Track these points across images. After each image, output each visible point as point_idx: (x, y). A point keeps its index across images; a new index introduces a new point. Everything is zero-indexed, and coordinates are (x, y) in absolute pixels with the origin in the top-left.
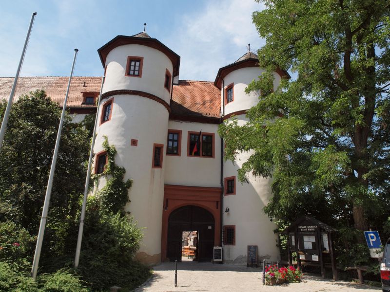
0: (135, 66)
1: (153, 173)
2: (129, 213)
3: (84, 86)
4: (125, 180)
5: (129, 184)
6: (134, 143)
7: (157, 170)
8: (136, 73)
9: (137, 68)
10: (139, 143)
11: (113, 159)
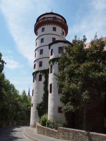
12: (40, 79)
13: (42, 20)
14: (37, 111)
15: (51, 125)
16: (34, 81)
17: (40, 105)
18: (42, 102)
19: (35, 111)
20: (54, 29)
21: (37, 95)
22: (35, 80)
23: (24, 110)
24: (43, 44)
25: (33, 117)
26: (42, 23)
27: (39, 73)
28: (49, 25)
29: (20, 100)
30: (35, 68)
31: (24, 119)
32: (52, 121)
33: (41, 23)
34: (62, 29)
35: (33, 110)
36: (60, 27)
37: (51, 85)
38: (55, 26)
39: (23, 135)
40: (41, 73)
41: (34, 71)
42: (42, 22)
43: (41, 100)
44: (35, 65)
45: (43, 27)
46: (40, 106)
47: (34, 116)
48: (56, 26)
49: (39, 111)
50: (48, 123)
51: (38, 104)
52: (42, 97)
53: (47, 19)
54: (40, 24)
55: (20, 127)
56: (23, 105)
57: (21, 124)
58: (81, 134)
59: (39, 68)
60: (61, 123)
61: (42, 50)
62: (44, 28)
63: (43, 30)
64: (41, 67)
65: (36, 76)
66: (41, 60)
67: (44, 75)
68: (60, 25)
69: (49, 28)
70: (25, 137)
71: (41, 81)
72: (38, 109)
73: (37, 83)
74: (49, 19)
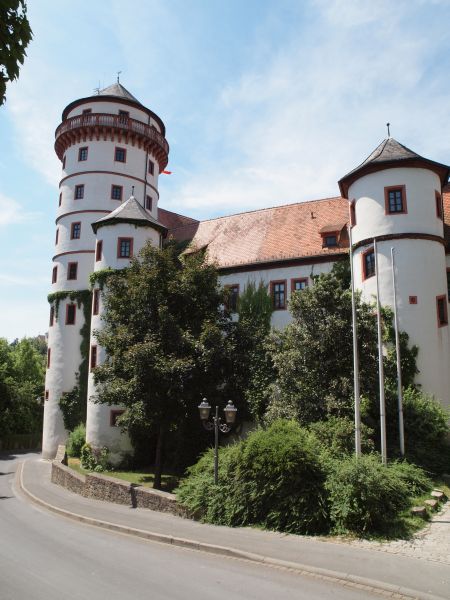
0: (395, 198)
1: (440, 334)
2: (420, 385)
3: (313, 218)
4: (410, 347)
5: (415, 351)
6: (413, 300)
7: (444, 329)
8: (399, 208)
9: (398, 201)
10: (418, 300)
11: (391, 324)
12: (71, 320)
13: (79, 120)
14: (61, 413)
15: (92, 457)
16: (51, 324)
17: (70, 396)
18: (76, 388)
19: (56, 415)
20: (120, 155)
21: (61, 365)
22: (55, 319)
23: (25, 405)
24: (83, 204)
25: (51, 429)
26: (81, 131)
27: (68, 301)
28: (102, 139)
29: (10, 372)
30: (55, 279)
31: (27, 433)
32: (96, 447)
33: (77, 130)
34: (144, 153)
35: (50, 411)
36: (140, 147)
37: (94, 349)
38: (122, 145)
39: (13, 489)
40: (72, 298)
41: (54, 289)
42: (79, 128)
43: (72, 383)
44: (55, 269)
45: (82, 144)
46: (69, 401)
47: (53, 427)
48: (127, 143)
49: (65, 414)
50: (86, 453)
51: (64, 394)
52: (77, 374)
53: (97, 119)
54: (74, 133)
55: (12, 458)
56: (22, 390)
57: (16, 445)
58: (121, 490)
59: (67, 284)
60: (117, 452)
61: (79, 224)
62: (86, 149)
63: (83, 154)
64: (73, 281)
65: (57, 307)
66: (73, 259)
67: (82, 306)
68: (140, 140)
69: (101, 150)
70: (15, 493)
71: (72, 326)
72: (63, 407)
73: (61, 331)
74: (105, 121)
